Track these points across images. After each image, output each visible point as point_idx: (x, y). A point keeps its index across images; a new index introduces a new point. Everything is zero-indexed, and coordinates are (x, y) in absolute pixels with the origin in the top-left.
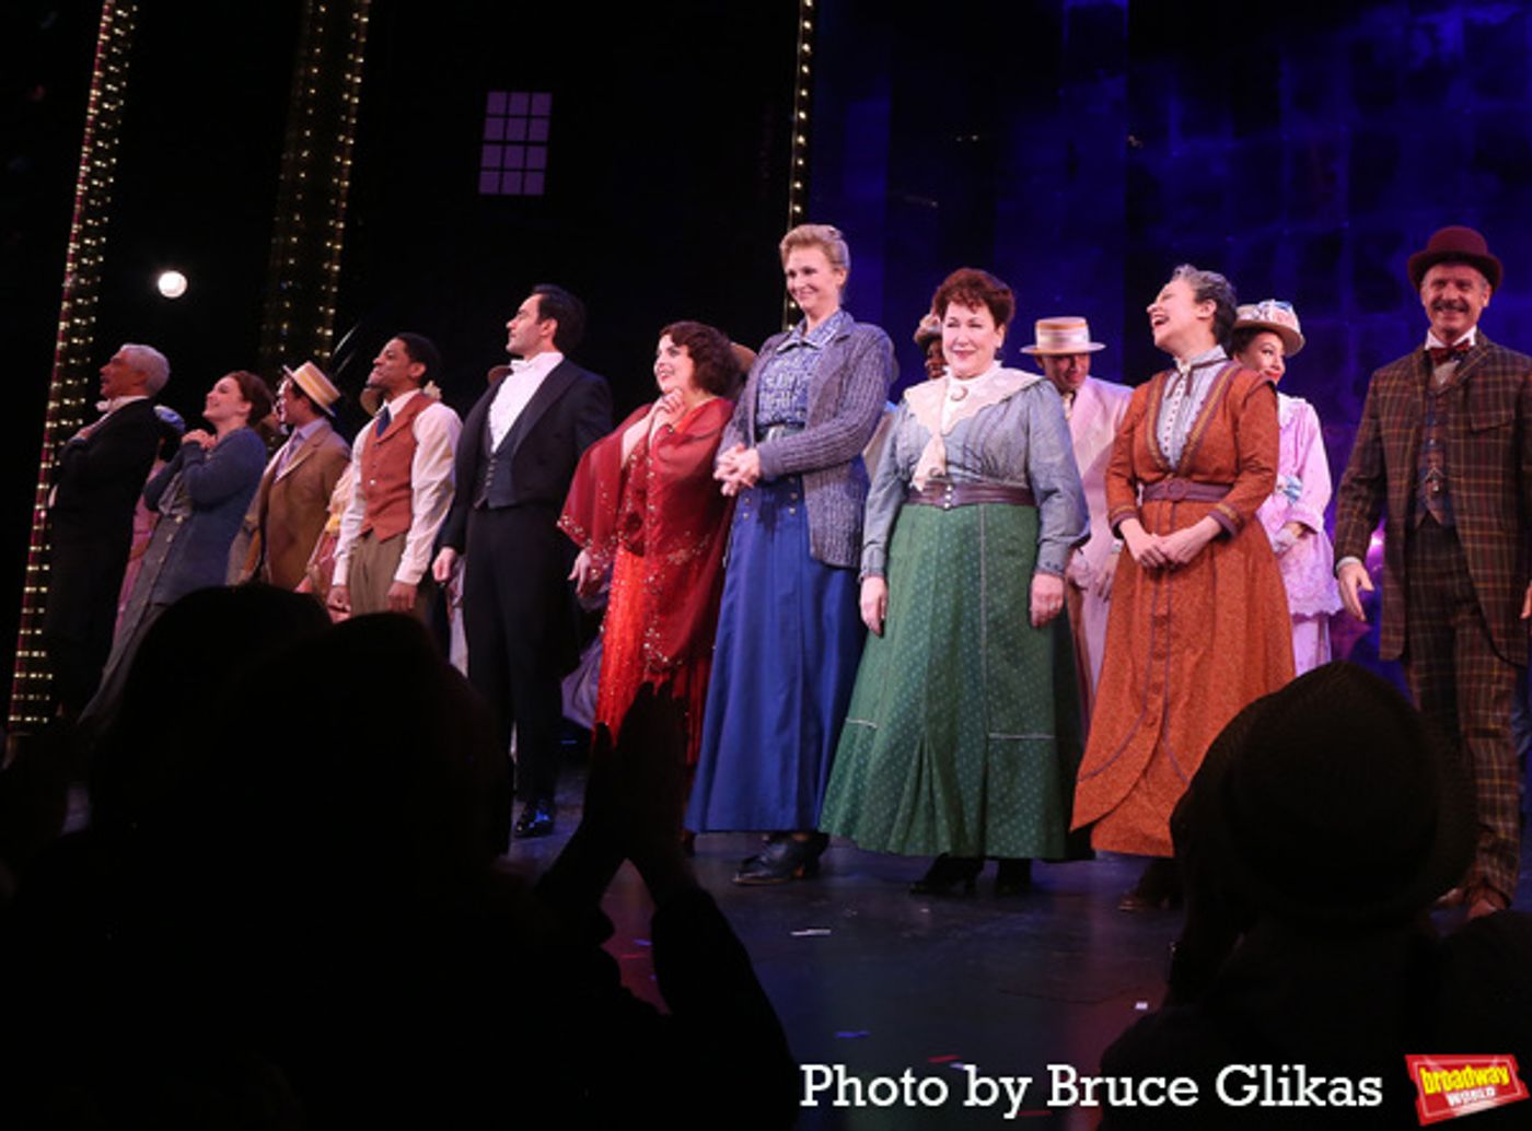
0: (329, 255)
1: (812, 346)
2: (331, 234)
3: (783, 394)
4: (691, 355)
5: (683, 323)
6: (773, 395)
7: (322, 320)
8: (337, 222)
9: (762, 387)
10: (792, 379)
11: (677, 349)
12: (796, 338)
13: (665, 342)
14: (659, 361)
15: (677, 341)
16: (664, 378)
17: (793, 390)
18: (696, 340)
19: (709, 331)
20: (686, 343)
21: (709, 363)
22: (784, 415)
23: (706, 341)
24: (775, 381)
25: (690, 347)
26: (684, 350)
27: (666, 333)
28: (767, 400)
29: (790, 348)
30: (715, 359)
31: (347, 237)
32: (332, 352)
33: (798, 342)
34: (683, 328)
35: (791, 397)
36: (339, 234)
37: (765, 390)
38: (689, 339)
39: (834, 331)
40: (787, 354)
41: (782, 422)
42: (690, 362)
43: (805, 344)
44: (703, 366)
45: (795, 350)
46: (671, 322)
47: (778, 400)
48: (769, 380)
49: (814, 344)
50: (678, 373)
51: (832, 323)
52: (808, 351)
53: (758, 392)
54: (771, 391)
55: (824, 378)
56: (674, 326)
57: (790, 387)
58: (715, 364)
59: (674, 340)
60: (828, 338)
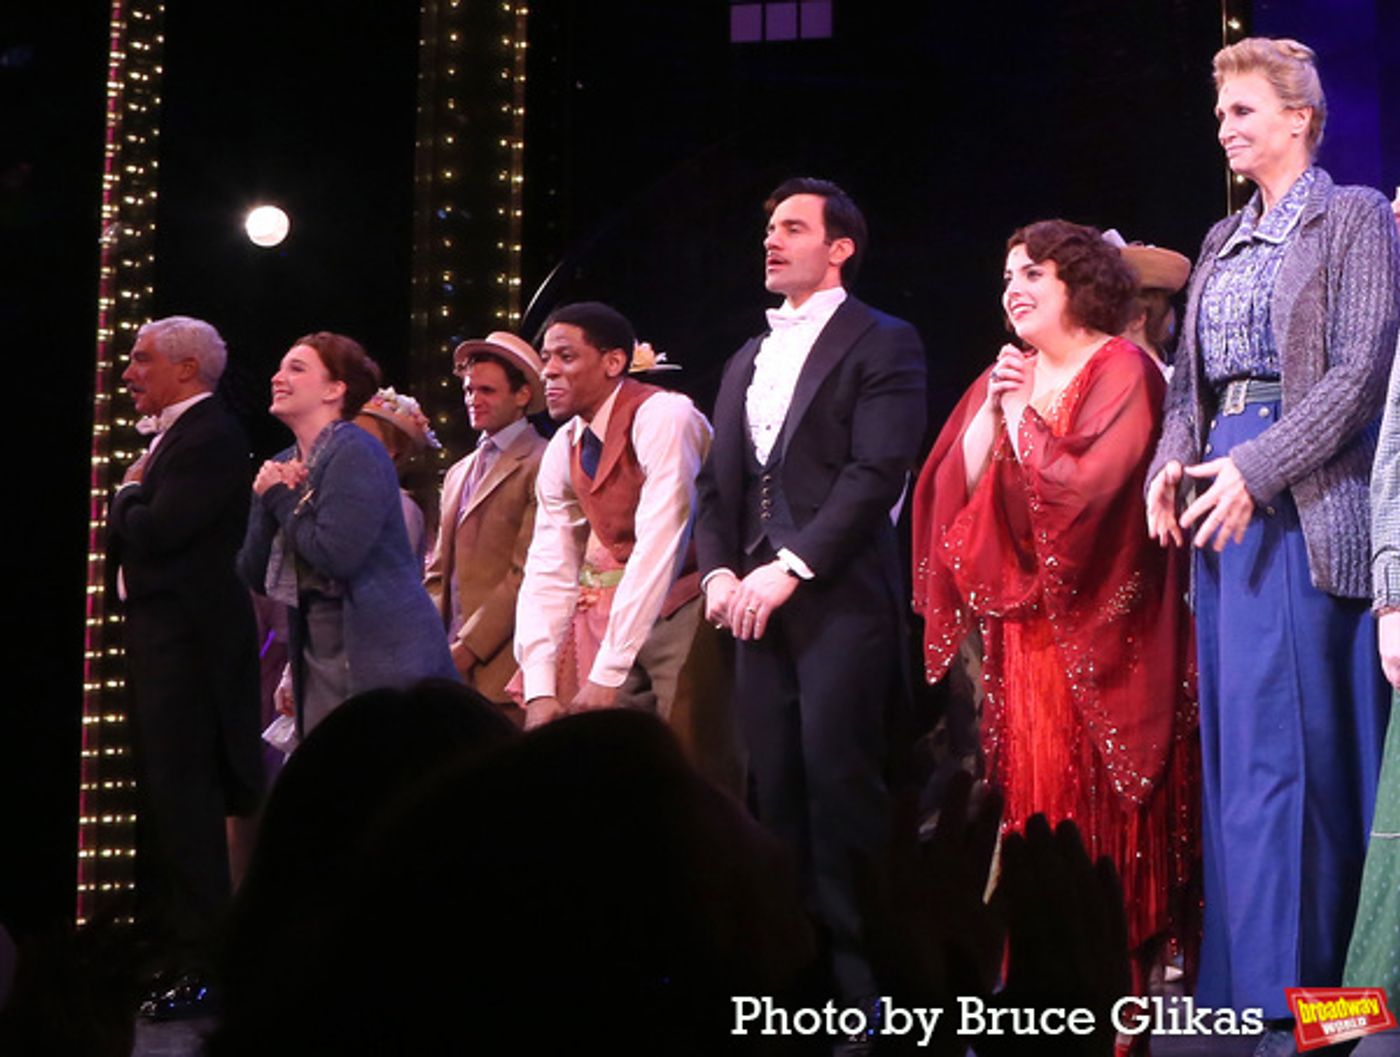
0: (505, 160)
1: (1268, 244)
2: (506, 126)
3: (1236, 330)
4: (1060, 276)
5: (1043, 225)
6: (1223, 332)
7: (504, 263)
8: (515, 106)
9: (1204, 322)
10: (1244, 306)
11: (1036, 268)
12: (1245, 232)
13: (1017, 258)
14: (1011, 288)
15: (1037, 255)
16: (1020, 317)
17: (1251, 321)
18: (1069, 251)
19: (1085, 233)
20: (1051, 257)
21: (1090, 287)
22: (1245, 366)
23: (1083, 250)
24: (1221, 311)
25: (1059, 263)
26: (1049, 269)
27: (1017, 242)
28: (1213, 345)
29: (1237, 250)
30: (1100, 279)
31: (531, 130)
32: (522, 313)
33: (1248, 238)
34: (1044, 234)
35: (1250, 336)
36: (518, 125)
37: (1210, 327)
38: (1055, 252)
39: (1301, 209)
40: (1235, 260)
41: (1244, 376)
42: (1061, 286)
43: (1257, 241)
44: (1082, 289)
45: (1246, 252)
46: (1024, 225)
47: (1231, 342)
48: (1213, 310)
49: (1270, 239)
50: (1041, 306)
51: (1296, 197)
52: (1265, 251)
53: (1198, 330)
54: (1216, 328)
55: (1292, 298)
56: (1028, 231)
57: (1246, 319)
58: (1098, 287)
59: (1032, 254)
60: (1293, 223)
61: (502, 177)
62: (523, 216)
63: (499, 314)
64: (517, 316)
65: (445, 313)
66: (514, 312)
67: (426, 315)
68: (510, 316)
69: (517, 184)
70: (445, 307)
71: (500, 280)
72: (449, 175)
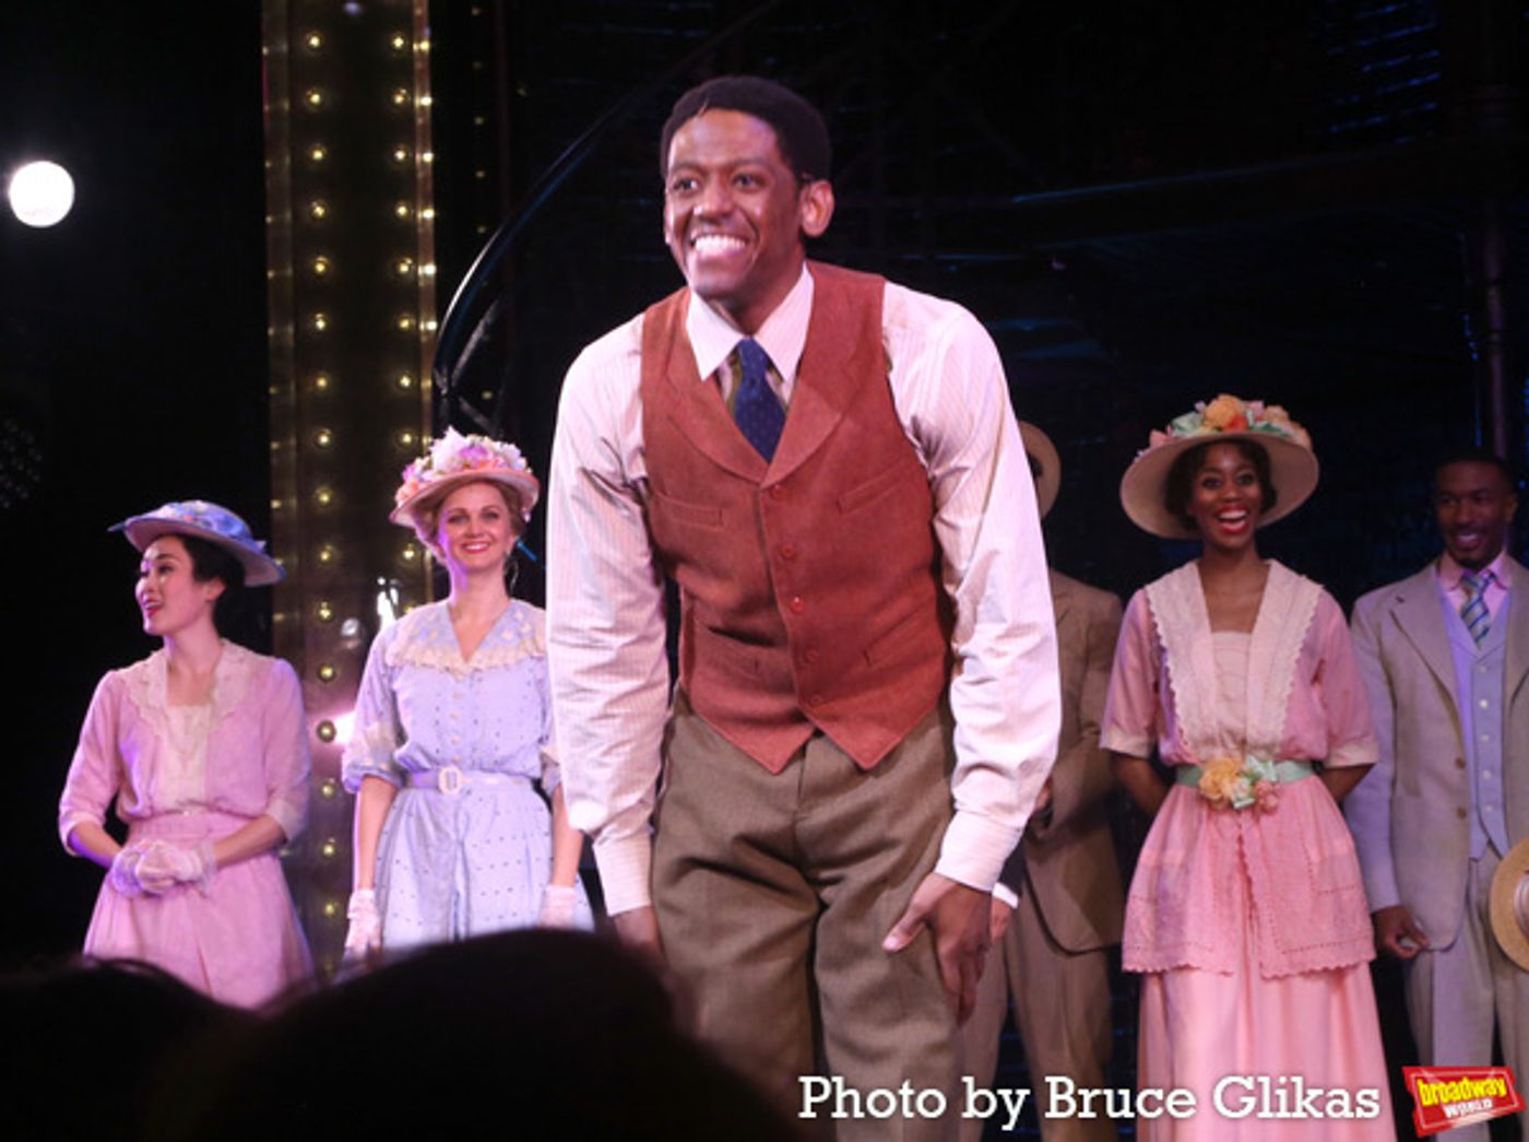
61: (399, 99)
62: (435, 162)
63: (405, 324)
64: (432, 326)
65: (321, 324)
66: (427, 320)
67: (290, 330)
68: (422, 327)
69: (422, 108)
70: (319, 316)
71: (404, 268)
72: (316, 98)
